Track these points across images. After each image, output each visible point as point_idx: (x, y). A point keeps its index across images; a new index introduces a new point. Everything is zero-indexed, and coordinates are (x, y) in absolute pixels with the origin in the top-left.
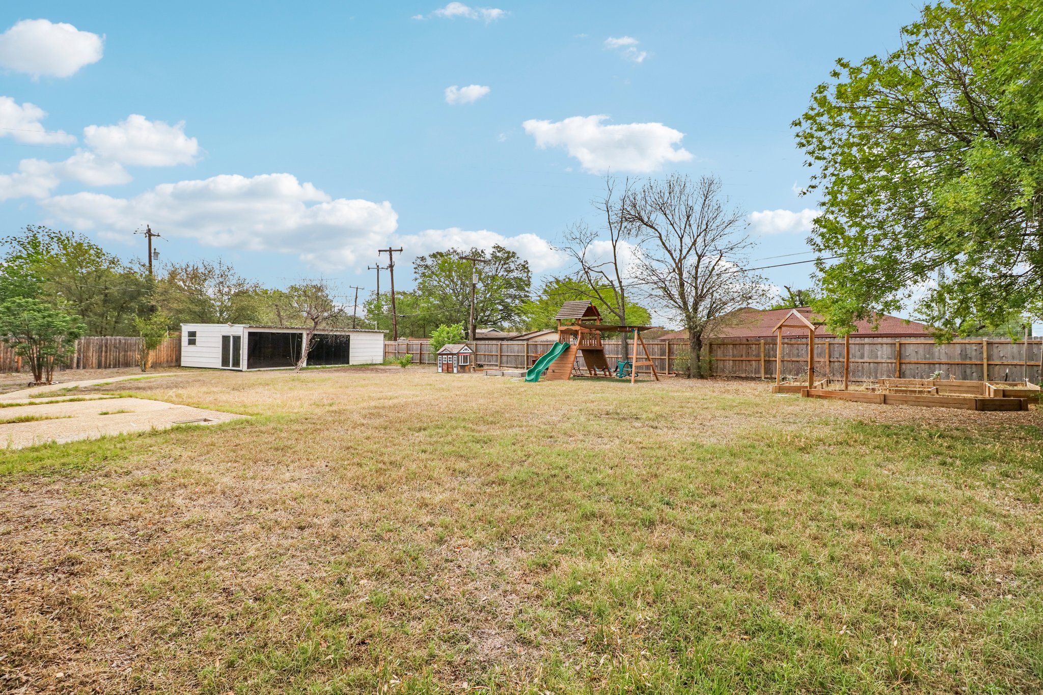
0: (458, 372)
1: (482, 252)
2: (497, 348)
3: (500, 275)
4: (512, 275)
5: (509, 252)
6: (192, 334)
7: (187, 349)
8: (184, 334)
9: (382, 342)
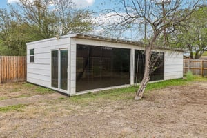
6: (32, 52)
7: (30, 66)
8: (28, 52)
9: (182, 59)
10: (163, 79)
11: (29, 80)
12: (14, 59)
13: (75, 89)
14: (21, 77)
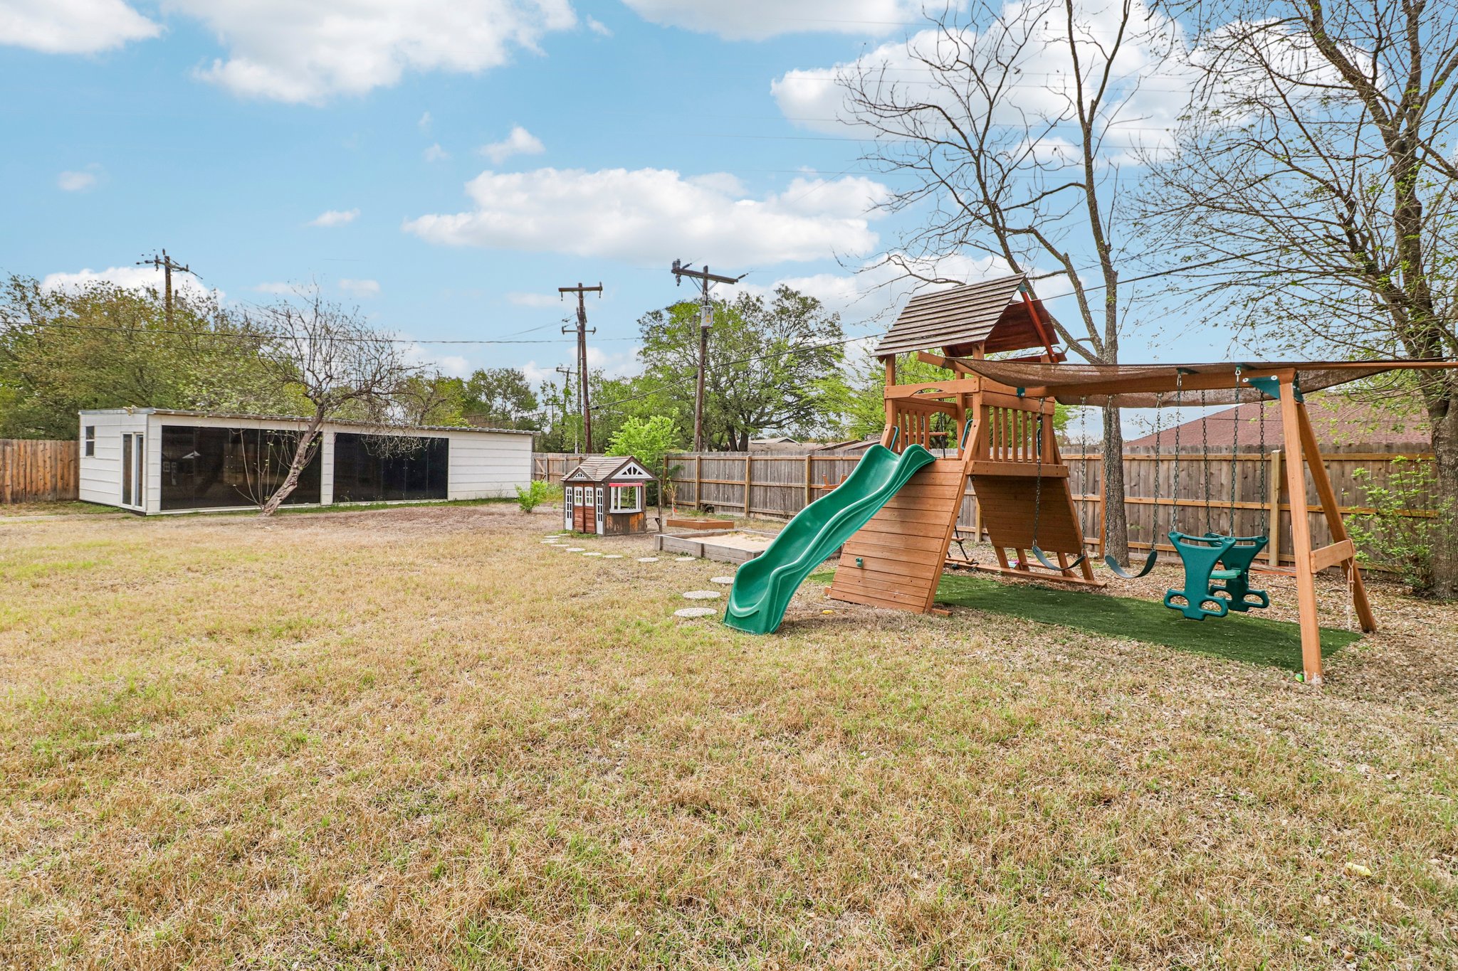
0: (607, 532)
1: (758, 300)
2: (743, 466)
3: (791, 343)
4: (810, 342)
5: (804, 300)
6: (90, 431)
7: (85, 463)
8: (83, 433)
9: (529, 454)
10: (446, 497)
11: (83, 496)
12: (47, 448)
13: (158, 504)
14: (65, 489)
